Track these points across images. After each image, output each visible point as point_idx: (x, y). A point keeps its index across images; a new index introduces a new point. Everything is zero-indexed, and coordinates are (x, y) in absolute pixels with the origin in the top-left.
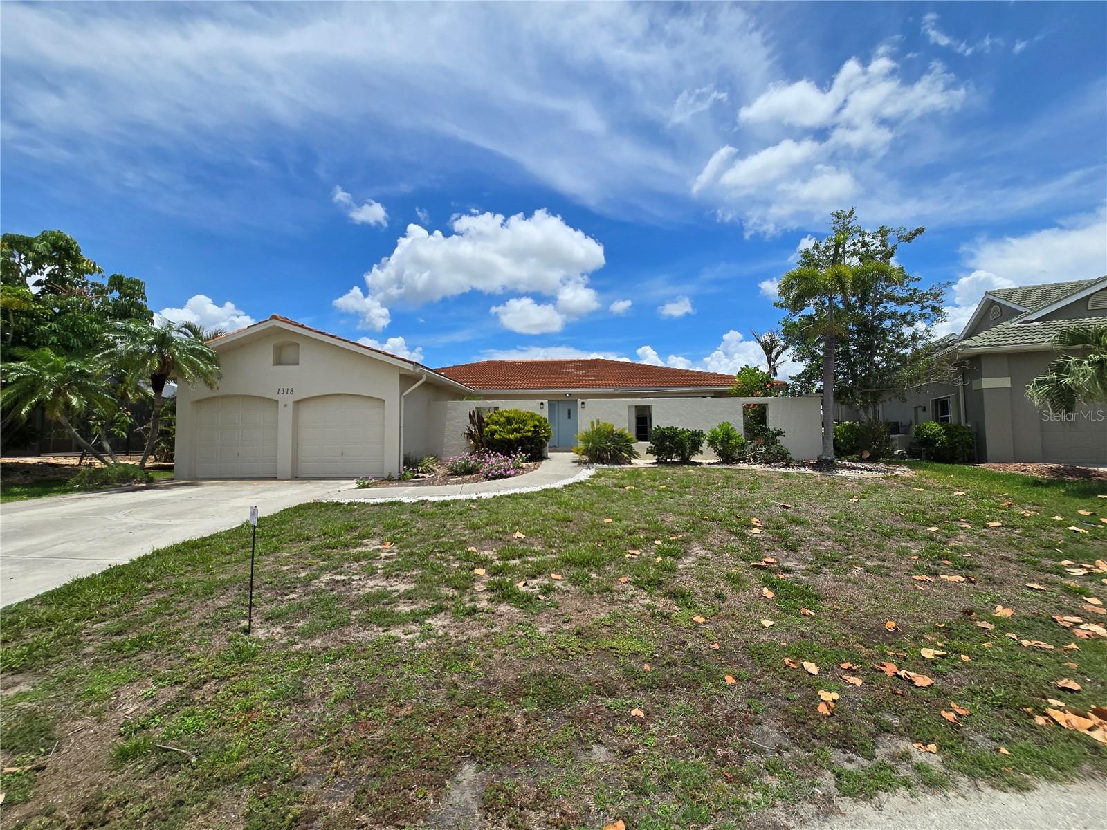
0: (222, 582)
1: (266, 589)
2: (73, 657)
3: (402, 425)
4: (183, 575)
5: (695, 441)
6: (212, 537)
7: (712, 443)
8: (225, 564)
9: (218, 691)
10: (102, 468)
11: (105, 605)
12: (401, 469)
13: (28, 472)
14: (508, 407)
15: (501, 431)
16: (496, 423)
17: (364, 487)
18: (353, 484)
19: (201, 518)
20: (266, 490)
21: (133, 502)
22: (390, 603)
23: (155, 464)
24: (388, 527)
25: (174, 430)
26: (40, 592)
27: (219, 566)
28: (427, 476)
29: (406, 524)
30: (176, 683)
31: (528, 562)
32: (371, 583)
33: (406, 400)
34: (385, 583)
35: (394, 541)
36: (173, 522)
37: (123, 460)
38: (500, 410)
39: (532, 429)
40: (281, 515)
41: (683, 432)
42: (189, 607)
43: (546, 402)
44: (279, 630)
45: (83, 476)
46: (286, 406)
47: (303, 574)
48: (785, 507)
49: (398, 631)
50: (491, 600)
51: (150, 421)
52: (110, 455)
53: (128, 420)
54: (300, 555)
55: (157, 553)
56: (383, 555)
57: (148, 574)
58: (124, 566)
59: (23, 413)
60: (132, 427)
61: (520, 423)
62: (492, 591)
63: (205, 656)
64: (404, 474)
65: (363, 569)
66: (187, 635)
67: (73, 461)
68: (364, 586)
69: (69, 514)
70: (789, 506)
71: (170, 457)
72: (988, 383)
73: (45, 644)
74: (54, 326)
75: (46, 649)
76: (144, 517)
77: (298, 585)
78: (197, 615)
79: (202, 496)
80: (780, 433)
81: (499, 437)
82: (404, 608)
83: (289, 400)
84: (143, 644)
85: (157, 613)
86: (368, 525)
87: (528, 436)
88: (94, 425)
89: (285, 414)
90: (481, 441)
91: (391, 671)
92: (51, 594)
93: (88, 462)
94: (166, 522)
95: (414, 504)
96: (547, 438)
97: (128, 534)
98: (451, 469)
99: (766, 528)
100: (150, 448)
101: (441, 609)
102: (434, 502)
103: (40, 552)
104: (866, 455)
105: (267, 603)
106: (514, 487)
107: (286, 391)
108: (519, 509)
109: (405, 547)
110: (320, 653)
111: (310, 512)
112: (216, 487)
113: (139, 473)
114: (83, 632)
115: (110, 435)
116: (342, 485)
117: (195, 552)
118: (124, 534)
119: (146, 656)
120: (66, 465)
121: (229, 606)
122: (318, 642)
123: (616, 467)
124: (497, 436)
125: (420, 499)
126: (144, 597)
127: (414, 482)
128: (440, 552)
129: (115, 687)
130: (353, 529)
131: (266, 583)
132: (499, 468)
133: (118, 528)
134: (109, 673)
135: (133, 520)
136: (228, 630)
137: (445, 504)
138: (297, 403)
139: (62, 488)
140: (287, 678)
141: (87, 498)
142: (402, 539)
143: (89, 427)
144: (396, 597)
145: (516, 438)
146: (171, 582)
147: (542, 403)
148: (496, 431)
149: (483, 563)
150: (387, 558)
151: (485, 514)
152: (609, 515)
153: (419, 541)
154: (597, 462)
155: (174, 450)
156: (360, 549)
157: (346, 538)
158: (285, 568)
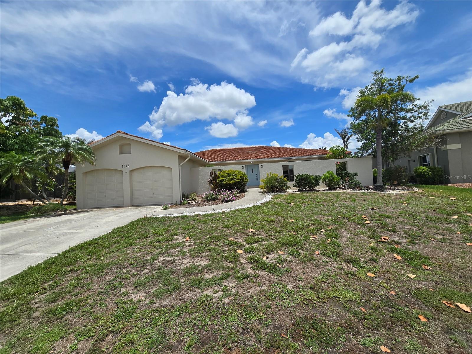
0: (107, 265)
1: (131, 268)
2: (27, 320)
3: (180, 179)
4: (86, 261)
5: (316, 180)
6: (99, 238)
7: (324, 180)
8: (107, 253)
9: (116, 342)
10: (43, 206)
11: (45, 283)
12: (181, 199)
13: (9, 209)
14: (227, 169)
15: (225, 180)
16: (223, 176)
17: (166, 209)
18: (161, 207)
19: (92, 228)
20: (121, 212)
21: (58, 221)
22: (200, 273)
23: (67, 202)
24: (185, 229)
25: (75, 186)
26: (10, 276)
27: (104, 255)
28: (194, 202)
29: (193, 227)
30: (89, 337)
31: (263, 245)
32: (186, 261)
33: (182, 167)
34: (192, 261)
35: (190, 236)
36: (78, 231)
37: (52, 201)
38: (224, 170)
39: (240, 178)
40: (130, 225)
41: (311, 176)
42: (92, 282)
43: (244, 165)
44: (143, 294)
45: (35, 210)
46: (126, 173)
47: (149, 258)
48: (373, 209)
49: (209, 291)
50: (253, 269)
51: (64, 183)
52: (47, 199)
53: (54, 183)
54: (144, 246)
55: (72, 249)
56: (187, 244)
57: (68, 262)
58: (55, 257)
59: (4, 182)
60: (56, 186)
61: (234, 176)
62: (251, 263)
63: (104, 315)
64: (183, 202)
65: (179, 253)
66: (92, 300)
67: (30, 203)
68: (182, 263)
69: (27, 229)
70: (376, 209)
71: (74, 199)
72: (449, 147)
73: (11, 312)
74: (16, 140)
75: (11, 315)
76: (64, 229)
77: (148, 264)
78: (96, 287)
79: (91, 217)
80: (356, 175)
81: (225, 182)
82: (208, 276)
83: (128, 170)
84: (67, 309)
85: (74, 286)
86: (175, 229)
87: (238, 182)
88: (39, 186)
89: (126, 177)
90: (216, 185)
91: (215, 321)
92: (17, 277)
93: (37, 203)
94: (75, 231)
95: (193, 216)
96: (246, 182)
97: (56, 239)
98: (205, 198)
99: (372, 220)
100: (65, 195)
101: (228, 276)
102: (203, 215)
103: (12, 251)
104: (396, 183)
105: (133, 276)
106: (238, 206)
107: (126, 166)
108: (246, 217)
109: (197, 239)
110: (170, 310)
111: (144, 223)
112: (96, 212)
113: (61, 207)
114: (33, 301)
115: (46, 190)
116: (155, 208)
117: (91, 247)
118: (54, 239)
119: (70, 317)
120: (27, 205)
121: (113, 280)
122: (167, 302)
123: (281, 194)
124: (224, 182)
125: (195, 213)
126: (67, 276)
127: (189, 205)
128: (215, 241)
129: (52, 343)
130: (168, 231)
131: (131, 264)
132: (228, 197)
133: (51, 235)
134: (49, 332)
135: (59, 231)
136: (115, 296)
137: (208, 216)
138: (131, 171)
139: (25, 216)
140: (155, 330)
141: (36, 220)
142: (194, 235)
143: (37, 187)
144: (202, 270)
145: (232, 182)
146: (80, 266)
147: (243, 166)
148: (223, 180)
149: (240, 246)
150: (189, 246)
151: (230, 221)
152: (291, 218)
153: (203, 236)
154: (272, 192)
155: (76, 195)
156: (174, 242)
157: (166, 235)
158: (139, 254)
